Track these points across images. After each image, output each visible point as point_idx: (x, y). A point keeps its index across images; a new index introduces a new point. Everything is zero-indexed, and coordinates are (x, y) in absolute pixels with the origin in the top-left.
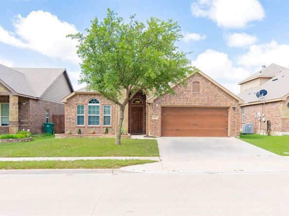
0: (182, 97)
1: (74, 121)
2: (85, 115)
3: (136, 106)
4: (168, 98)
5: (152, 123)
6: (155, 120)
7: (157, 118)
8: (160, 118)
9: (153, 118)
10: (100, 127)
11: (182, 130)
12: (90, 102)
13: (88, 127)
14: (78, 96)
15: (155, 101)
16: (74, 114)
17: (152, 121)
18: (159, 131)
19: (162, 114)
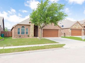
2: (20, 31)
10: (25, 35)
12: (22, 27)
13: (21, 35)
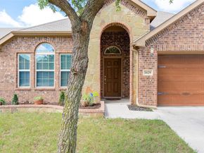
0: (195, 36)
1: (14, 80)
2: (32, 70)
3: (112, 57)
4: (171, 37)
5: (143, 84)
6: (148, 78)
7: (151, 74)
8: (156, 73)
9: (144, 74)
10: (54, 90)
11: (194, 95)
13: (36, 90)
14: (19, 40)
15: (148, 42)
16: (13, 69)
17: (143, 79)
18: (155, 98)
19: (158, 68)
